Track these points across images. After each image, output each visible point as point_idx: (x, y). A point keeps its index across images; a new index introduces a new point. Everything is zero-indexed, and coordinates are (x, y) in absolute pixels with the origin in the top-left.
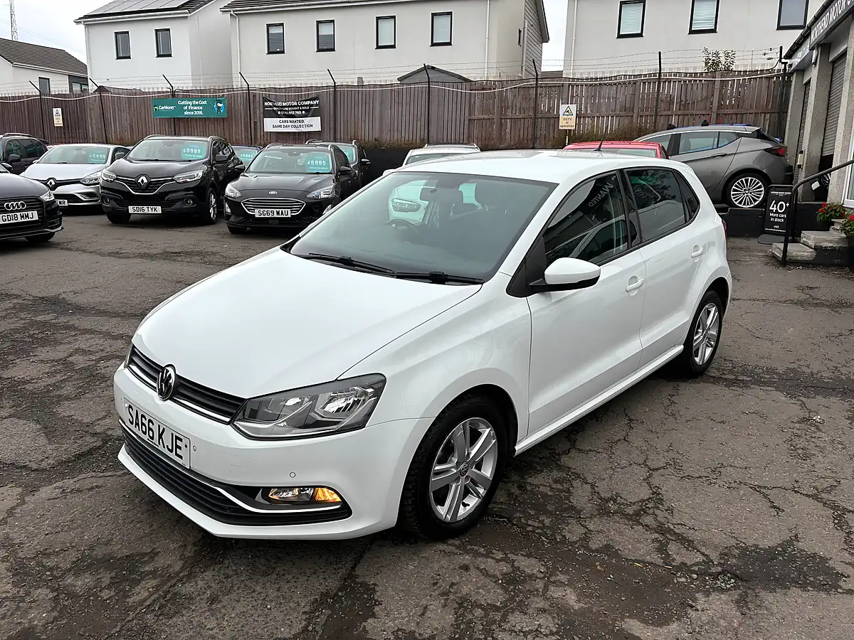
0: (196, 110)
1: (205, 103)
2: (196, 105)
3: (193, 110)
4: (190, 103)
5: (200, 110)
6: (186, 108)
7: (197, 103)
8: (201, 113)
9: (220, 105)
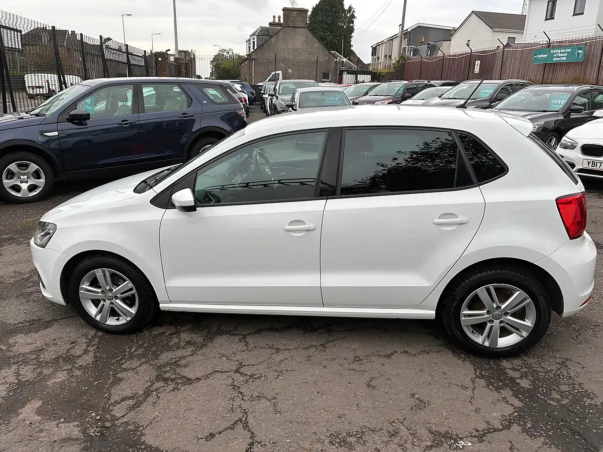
0: (562, 57)
1: (570, 50)
2: (563, 53)
3: (560, 57)
4: (559, 51)
5: (564, 56)
6: (555, 55)
7: (564, 51)
8: (565, 58)
9: (580, 51)
